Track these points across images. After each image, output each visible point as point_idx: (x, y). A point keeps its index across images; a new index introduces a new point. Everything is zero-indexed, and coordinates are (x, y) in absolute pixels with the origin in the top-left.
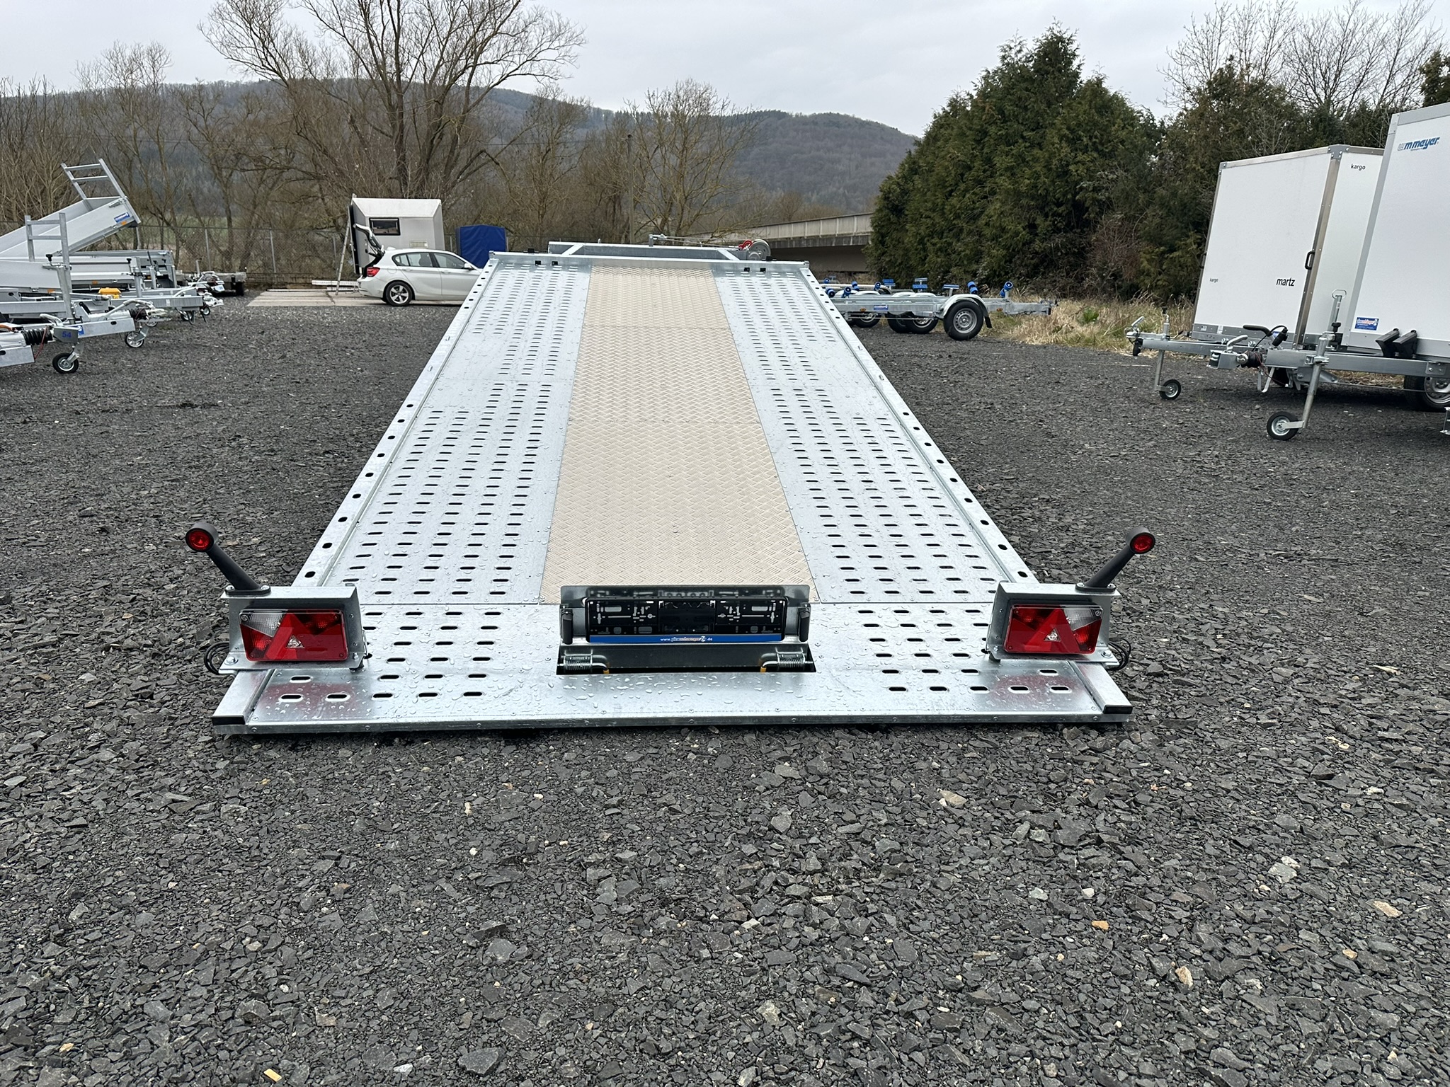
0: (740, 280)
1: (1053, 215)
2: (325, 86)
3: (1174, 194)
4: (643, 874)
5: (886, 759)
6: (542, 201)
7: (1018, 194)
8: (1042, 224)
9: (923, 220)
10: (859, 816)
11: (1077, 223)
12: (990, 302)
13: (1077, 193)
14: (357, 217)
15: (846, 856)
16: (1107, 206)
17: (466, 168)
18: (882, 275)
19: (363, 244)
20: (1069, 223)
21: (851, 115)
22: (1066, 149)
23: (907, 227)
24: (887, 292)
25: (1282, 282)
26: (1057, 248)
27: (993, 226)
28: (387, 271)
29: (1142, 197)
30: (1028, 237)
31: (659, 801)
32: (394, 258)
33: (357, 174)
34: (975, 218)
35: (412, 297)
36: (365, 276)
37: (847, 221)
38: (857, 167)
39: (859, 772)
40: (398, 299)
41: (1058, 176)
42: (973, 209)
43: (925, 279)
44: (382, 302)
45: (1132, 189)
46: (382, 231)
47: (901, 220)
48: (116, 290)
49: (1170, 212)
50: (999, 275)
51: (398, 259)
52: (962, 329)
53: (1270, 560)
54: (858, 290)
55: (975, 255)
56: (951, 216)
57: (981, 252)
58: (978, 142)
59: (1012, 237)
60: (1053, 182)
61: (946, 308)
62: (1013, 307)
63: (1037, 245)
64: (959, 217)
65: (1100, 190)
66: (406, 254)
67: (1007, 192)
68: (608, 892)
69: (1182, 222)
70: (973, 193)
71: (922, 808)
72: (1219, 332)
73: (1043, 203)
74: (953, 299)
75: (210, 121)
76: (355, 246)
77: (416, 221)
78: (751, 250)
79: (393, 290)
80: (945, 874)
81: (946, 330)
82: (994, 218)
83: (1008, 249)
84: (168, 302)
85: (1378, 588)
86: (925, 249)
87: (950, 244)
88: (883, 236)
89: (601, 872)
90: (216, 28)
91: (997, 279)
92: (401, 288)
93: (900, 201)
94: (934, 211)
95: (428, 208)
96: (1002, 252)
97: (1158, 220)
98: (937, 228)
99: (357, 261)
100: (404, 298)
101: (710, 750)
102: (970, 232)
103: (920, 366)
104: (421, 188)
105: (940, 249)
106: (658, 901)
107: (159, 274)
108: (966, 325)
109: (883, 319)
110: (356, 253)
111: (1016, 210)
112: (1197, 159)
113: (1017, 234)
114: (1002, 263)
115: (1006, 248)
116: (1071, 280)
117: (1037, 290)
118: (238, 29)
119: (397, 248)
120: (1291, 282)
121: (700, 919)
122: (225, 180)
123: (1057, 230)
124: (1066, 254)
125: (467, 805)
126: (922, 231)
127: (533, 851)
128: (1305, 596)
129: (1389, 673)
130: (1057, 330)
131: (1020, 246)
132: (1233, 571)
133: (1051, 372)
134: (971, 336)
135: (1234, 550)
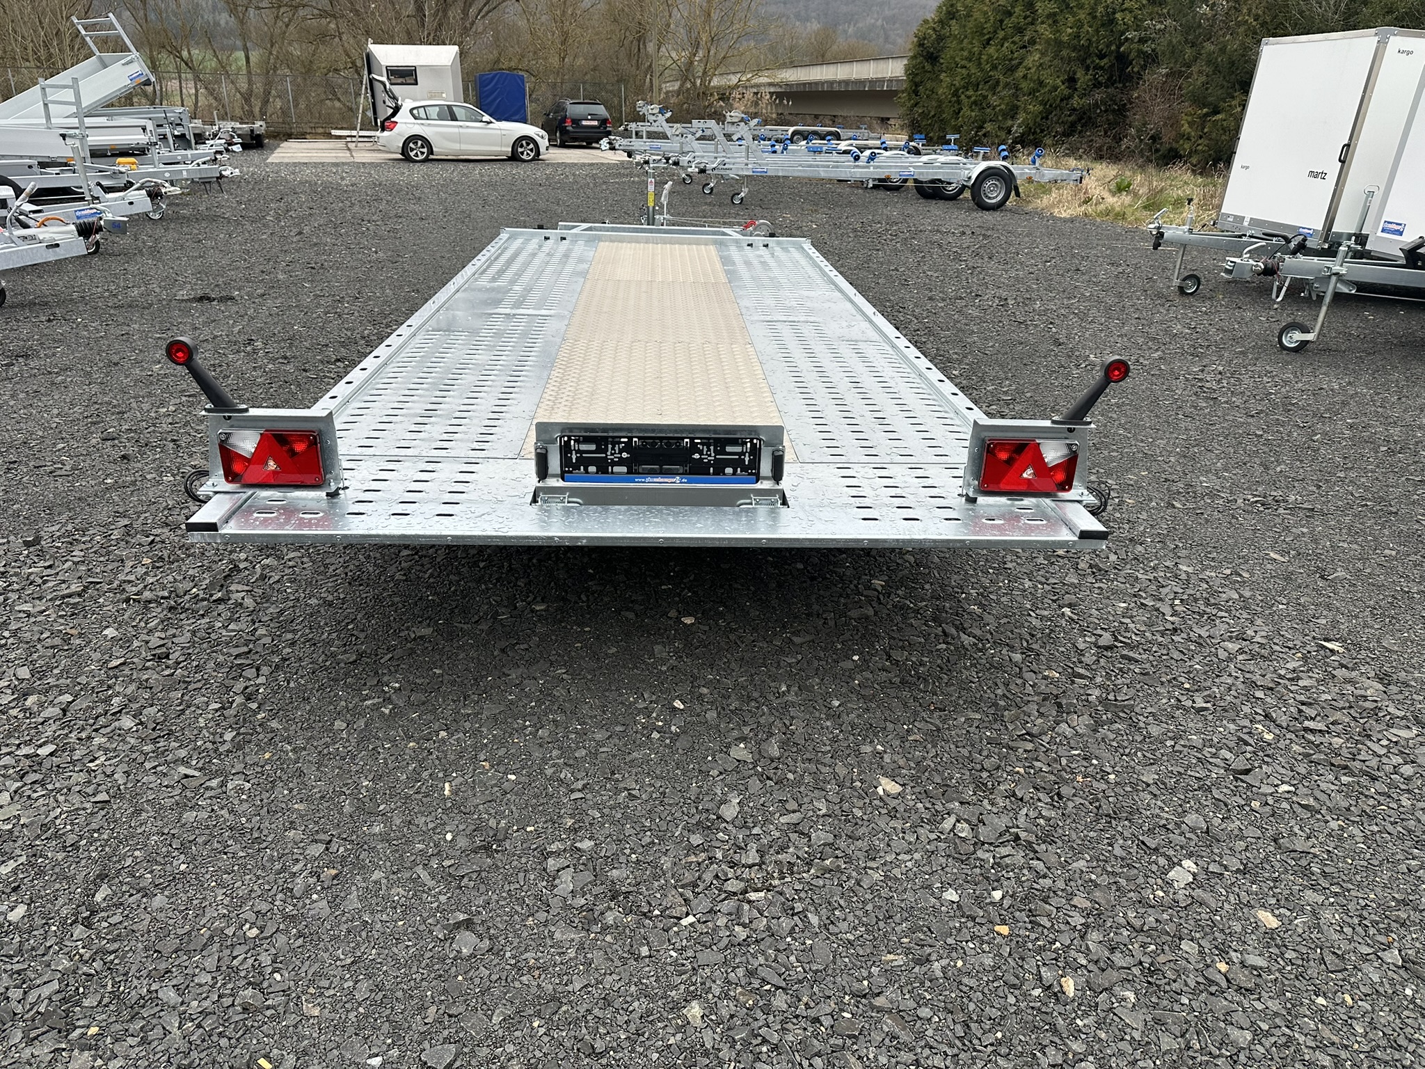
1: (1095, 68)
3: (1223, 50)
4: (599, 865)
6: (563, 43)
7: (1059, 44)
8: (1083, 78)
9: (959, 70)
10: (801, 806)
11: (1120, 77)
12: (1021, 169)
13: (1121, 44)
14: (374, 67)
15: (783, 849)
16: (1152, 59)
17: (485, 5)
18: (914, 130)
19: (381, 95)
20: (1111, 76)
23: (942, 77)
24: (917, 152)
25: (1313, 174)
26: (1096, 105)
27: (1031, 80)
28: (405, 125)
29: (1189, 53)
30: (1067, 92)
32: (411, 111)
33: (373, 13)
34: (1012, 70)
35: (431, 152)
36: (383, 130)
37: (882, 64)
40: (416, 155)
41: (1103, 25)
42: (1011, 59)
43: (957, 136)
44: (401, 157)
45: (1180, 42)
46: (400, 81)
47: (936, 68)
48: (134, 160)
49: (1217, 70)
50: (1034, 133)
51: (415, 112)
52: (990, 198)
53: (1247, 508)
54: (886, 149)
55: (1011, 110)
56: (988, 67)
57: (1017, 107)
59: (1050, 92)
60: (1097, 31)
61: (974, 176)
62: (1043, 175)
63: (1076, 102)
64: (996, 68)
65: (1146, 41)
66: (424, 107)
67: (1048, 41)
69: (1228, 82)
70: (1012, 42)
71: (860, 797)
72: (1246, 224)
73: (1084, 54)
74: (983, 165)
76: (373, 96)
77: (434, 70)
79: (411, 145)
80: (869, 871)
81: (973, 199)
82: (1033, 70)
83: (1046, 104)
84: (184, 173)
85: (1346, 545)
86: (959, 102)
87: (985, 97)
88: (917, 85)
89: (561, 862)
91: (1031, 137)
92: (420, 143)
93: (935, 48)
94: (970, 61)
95: (444, 55)
96: (1040, 108)
97: (1203, 79)
98: (973, 79)
99: (375, 112)
100: (423, 153)
102: (1007, 85)
103: (940, 246)
104: (438, 29)
105: (975, 103)
106: (609, 894)
107: (176, 133)
108: (994, 194)
109: (910, 184)
110: (374, 104)
111: (1056, 62)
112: (1250, 10)
113: (1055, 88)
114: (1038, 120)
115: (1043, 103)
116: (1108, 140)
117: (1072, 152)
119: (415, 100)
120: (1322, 175)
122: (241, 15)
123: (1097, 85)
124: (1106, 111)
125: (447, 785)
126: (958, 82)
128: (1272, 555)
129: (1332, 651)
130: (1087, 201)
131: (1058, 102)
132: (1207, 521)
133: (1073, 256)
134: (999, 206)
135: (1213, 494)
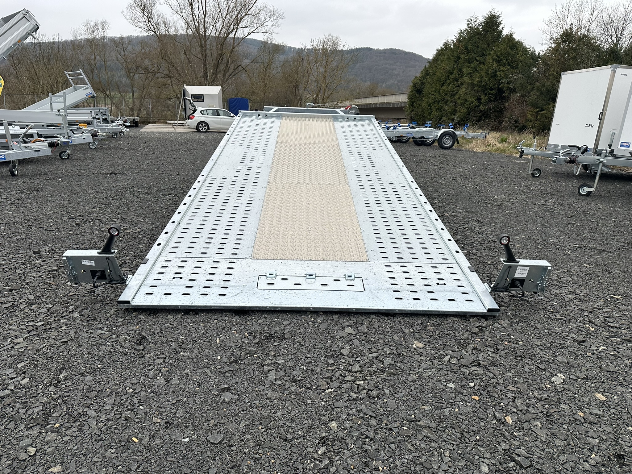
0: (345, 123)
1: (489, 94)
2: (174, 37)
3: (544, 85)
4: (287, 369)
5: (392, 327)
6: (265, 87)
7: (473, 85)
8: (484, 98)
9: (431, 96)
10: (378, 350)
11: (500, 98)
12: (459, 132)
13: (500, 85)
14: (186, 94)
15: (371, 366)
16: (513, 90)
17: (232, 73)
18: (412, 120)
19: (188, 105)
20: (496, 97)
21: (401, 49)
22: (495, 65)
23: (423, 99)
24: (413, 128)
25: (588, 126)
26: (490, 109)
27: (462, 99)
28: (198, 117)
29: (529, 87)
30: (477, 104)
31: (296, 341)
32: (201, 112)
33: (186, 75)
34: (454, 95)
35: (208, 128)
36: (189, 119)
37: (397, 97)
38: (403, 72)
39: (380, 332)
40: (202, 129)
41: (491, 77)
42: (453, 91)
43: (431, 122)
44: (196, 130)
45: (525, 83)
46: (196, 100)
47: (421, 96)
48: (86, 124)
49: (542, 93)
50: (464, 121)
51: (203, 112)
52: (446, 144)
53: (571, 249)
54: (400, 127)
55: (453, 112)
56: (443, 94)
57: (456, 110)
58: (456, 62)
59: (470, 104)
60: (489, 79)
61: (439, 135)
62: (469, 135)
63: (481, 108)
64: (447, 95)
65: (510, 83)
66: (206, 110)
67: (468, 84)
68: (272, 376)
69: (547, 98)
70: (453, 84)
71: (405, 348)
72: (559, 148)
73: (484, 89)
74: (442, 131)
75: (126, 53)
76: (185, 106)
77: (211, 96)
78: (350, 110)
79: (200, 125)
80: (411, 375)
81: (439, 145)
82: (462, 95)
83: (468, 109)
84: (106, 130)
85: (618, 262)
86: (431, 109)
87: (442, 107)
88: (413, 103)
89: (270, 368)
90: (129, 13)
91: (463, 122)
92: (204, 124)
93: (420, 88)
94: (435, 92)
95: (216, 90)
96: (465, 110)
97: (536, 97)
98: (437, 99)
99: (185, 113)
100: (205, 129)
101: (318, 321)
102: (451, 101)
103: (425, 161)
104: (213, 81)
105: (438, 109)
106: (292, 380)
107: (103, 118)
108: (448, 142)
109: (411, 140)
110: (185, 109)
111: (472, 92)
112: (554, 70)
113: (472, 102)
114: (465, 115)
115: (467, 108)
116: (496, 123)
117: (481, 128)
118: (138, 13)
119: (202, 107)
120: (592, 126)
121: (309, 388)
122: (131, 77)
123: (490, 101)
124: (494, 111)
125: (218, 339)
126: (430, 100)
127: (243, 358)
128: (585, 265)
129: (617, 299)
130: (489, 145)
131: (474, 108)
132: (554, 253)
133: (484, 164)
134: (450, 148)
135: (555, 244)
